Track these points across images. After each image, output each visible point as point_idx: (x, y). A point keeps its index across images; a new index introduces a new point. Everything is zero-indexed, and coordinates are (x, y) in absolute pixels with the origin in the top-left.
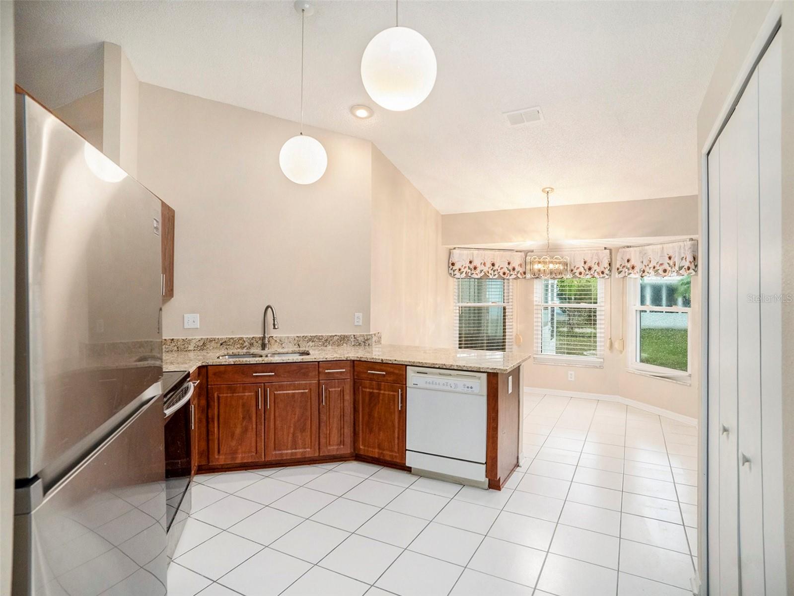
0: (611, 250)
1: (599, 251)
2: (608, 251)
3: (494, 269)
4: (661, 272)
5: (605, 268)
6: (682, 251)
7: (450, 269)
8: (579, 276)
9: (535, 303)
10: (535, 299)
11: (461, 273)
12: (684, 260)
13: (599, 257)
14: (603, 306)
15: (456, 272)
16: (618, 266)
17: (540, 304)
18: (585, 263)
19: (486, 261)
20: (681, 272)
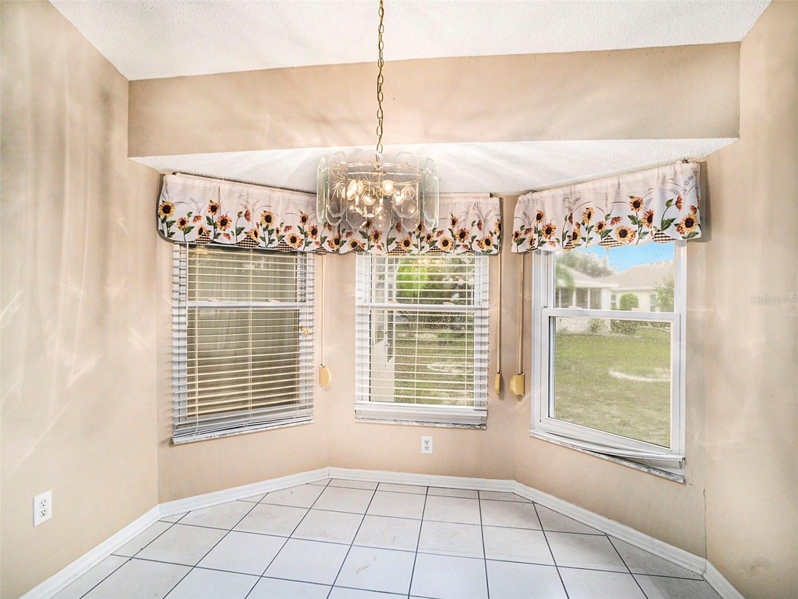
0: (501, 200)
1: (481, 200)
2: (496, 200)
3: (270, 228)
4: (614, 235)
5: (491, 233)
6: (669, 186)
7: (160, 221)
8: (443, 249)
9: (358, 303)
10: (358, 294)
11: (187, 231)
12: (673, 207)
13: (479, 211)
14: (485, 309)
15: (174, 228)
16: (516, 228)
17: (367, 304)
18: (454, 222)
19: (250, 208)
20: (666, 232)
